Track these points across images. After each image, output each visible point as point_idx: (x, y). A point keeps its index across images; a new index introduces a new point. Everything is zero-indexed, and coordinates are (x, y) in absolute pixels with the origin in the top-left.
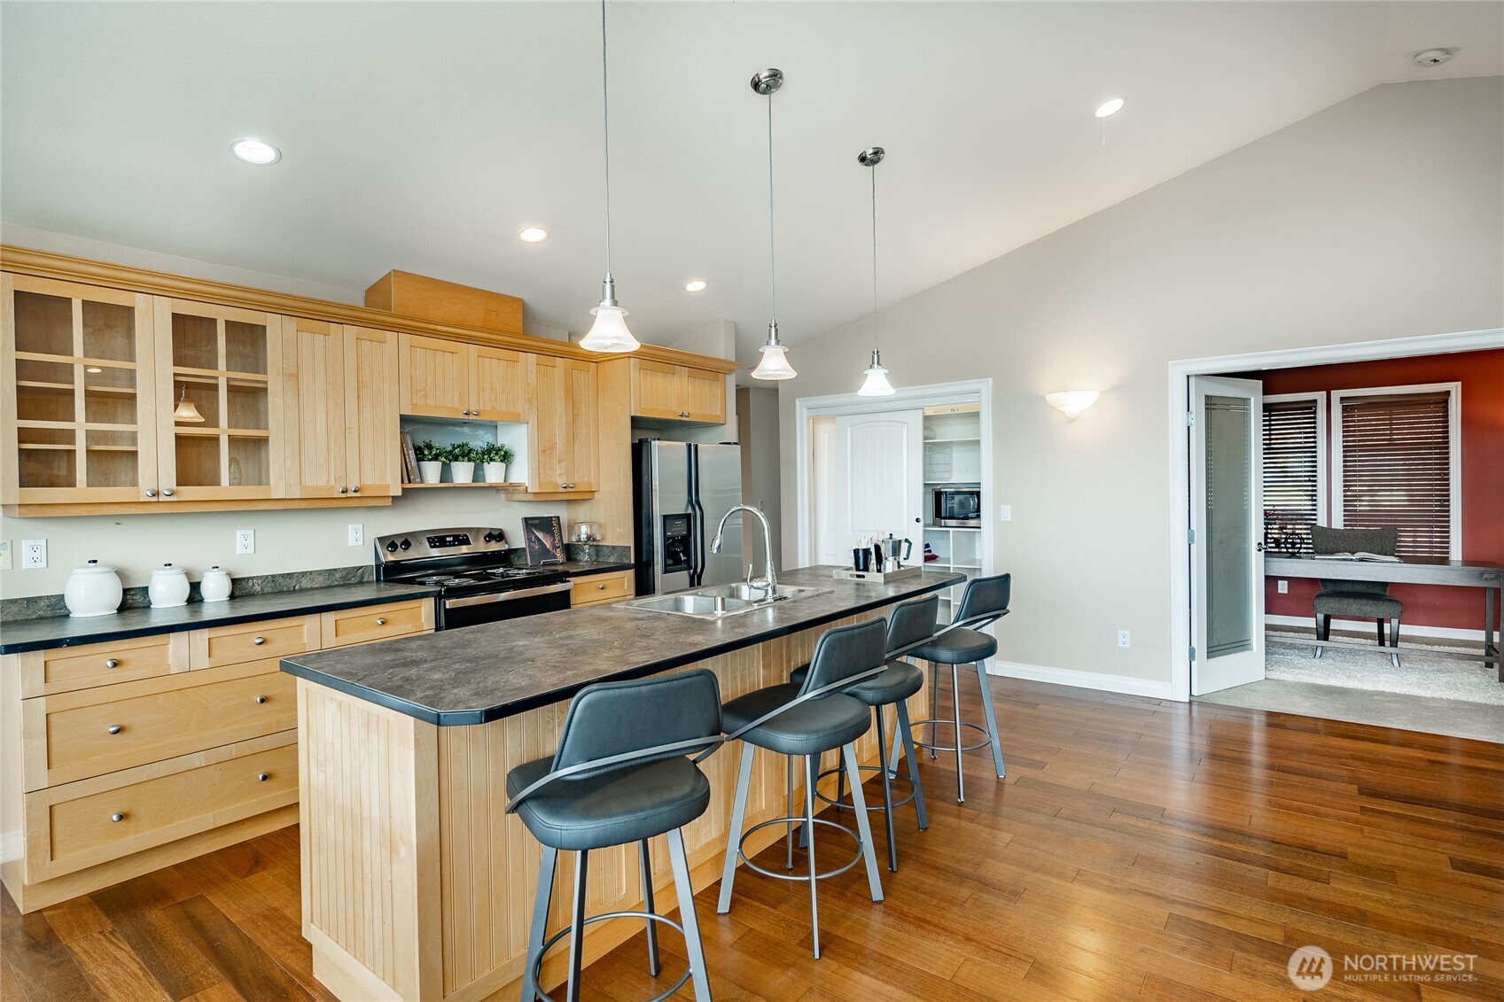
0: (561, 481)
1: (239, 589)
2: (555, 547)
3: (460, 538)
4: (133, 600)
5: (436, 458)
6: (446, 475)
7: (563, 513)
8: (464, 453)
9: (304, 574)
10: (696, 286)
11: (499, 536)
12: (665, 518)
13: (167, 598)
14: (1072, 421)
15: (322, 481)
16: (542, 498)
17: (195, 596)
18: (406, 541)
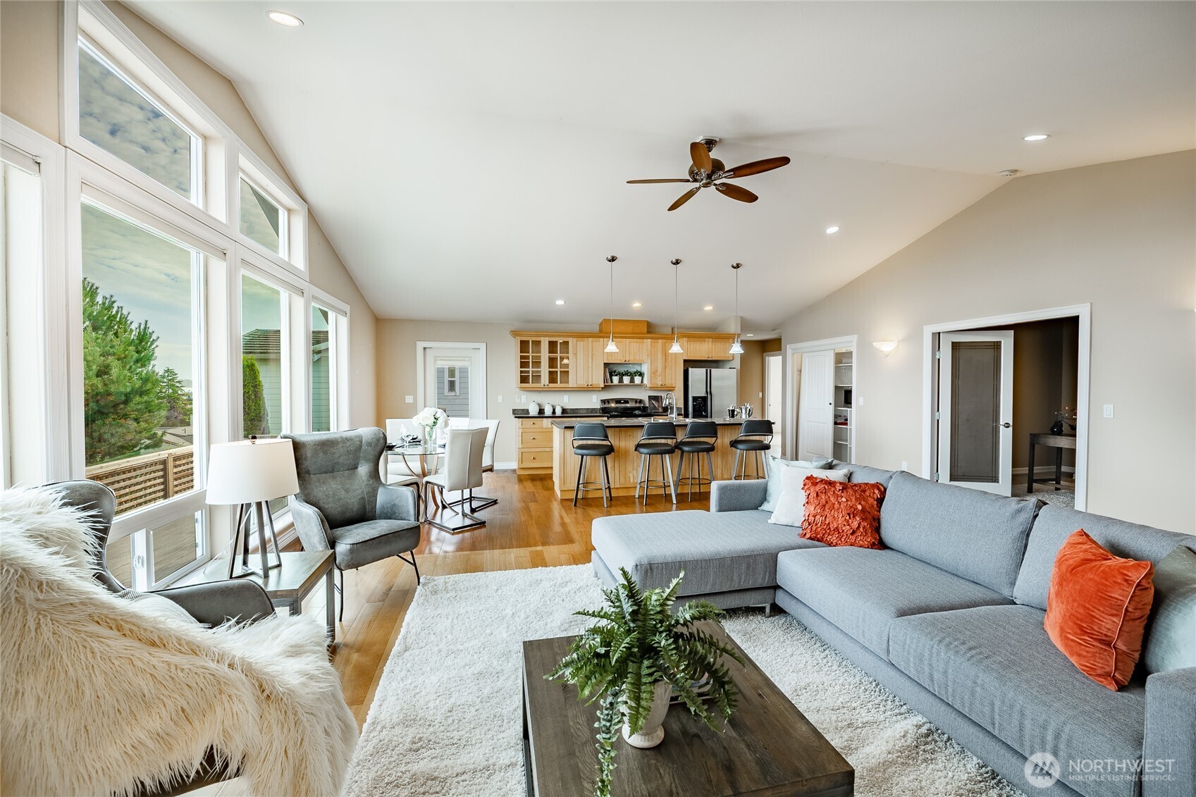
0: (660, 383)
1: (564, 411)
2: (659, 407)
3: (626, 401)
4: (541, 411)
5: (616, 375)
6: (621, 381)
7: (663, 395)
8: (627, 374)
9: (581, 409)
10: (709, 308)
11: (641, 401)
12: (694, 398)
13: (548, 412)
14: (887, 356)
15: (582, 383)
16: (652, 388)
17: (554, 412)
18: (608, 401)
